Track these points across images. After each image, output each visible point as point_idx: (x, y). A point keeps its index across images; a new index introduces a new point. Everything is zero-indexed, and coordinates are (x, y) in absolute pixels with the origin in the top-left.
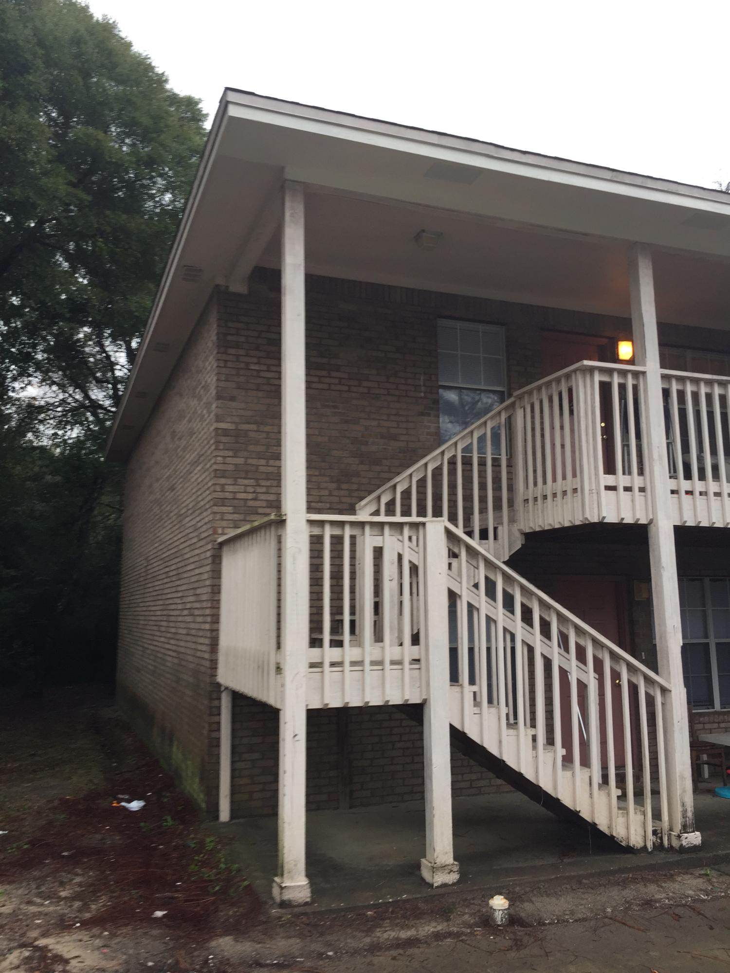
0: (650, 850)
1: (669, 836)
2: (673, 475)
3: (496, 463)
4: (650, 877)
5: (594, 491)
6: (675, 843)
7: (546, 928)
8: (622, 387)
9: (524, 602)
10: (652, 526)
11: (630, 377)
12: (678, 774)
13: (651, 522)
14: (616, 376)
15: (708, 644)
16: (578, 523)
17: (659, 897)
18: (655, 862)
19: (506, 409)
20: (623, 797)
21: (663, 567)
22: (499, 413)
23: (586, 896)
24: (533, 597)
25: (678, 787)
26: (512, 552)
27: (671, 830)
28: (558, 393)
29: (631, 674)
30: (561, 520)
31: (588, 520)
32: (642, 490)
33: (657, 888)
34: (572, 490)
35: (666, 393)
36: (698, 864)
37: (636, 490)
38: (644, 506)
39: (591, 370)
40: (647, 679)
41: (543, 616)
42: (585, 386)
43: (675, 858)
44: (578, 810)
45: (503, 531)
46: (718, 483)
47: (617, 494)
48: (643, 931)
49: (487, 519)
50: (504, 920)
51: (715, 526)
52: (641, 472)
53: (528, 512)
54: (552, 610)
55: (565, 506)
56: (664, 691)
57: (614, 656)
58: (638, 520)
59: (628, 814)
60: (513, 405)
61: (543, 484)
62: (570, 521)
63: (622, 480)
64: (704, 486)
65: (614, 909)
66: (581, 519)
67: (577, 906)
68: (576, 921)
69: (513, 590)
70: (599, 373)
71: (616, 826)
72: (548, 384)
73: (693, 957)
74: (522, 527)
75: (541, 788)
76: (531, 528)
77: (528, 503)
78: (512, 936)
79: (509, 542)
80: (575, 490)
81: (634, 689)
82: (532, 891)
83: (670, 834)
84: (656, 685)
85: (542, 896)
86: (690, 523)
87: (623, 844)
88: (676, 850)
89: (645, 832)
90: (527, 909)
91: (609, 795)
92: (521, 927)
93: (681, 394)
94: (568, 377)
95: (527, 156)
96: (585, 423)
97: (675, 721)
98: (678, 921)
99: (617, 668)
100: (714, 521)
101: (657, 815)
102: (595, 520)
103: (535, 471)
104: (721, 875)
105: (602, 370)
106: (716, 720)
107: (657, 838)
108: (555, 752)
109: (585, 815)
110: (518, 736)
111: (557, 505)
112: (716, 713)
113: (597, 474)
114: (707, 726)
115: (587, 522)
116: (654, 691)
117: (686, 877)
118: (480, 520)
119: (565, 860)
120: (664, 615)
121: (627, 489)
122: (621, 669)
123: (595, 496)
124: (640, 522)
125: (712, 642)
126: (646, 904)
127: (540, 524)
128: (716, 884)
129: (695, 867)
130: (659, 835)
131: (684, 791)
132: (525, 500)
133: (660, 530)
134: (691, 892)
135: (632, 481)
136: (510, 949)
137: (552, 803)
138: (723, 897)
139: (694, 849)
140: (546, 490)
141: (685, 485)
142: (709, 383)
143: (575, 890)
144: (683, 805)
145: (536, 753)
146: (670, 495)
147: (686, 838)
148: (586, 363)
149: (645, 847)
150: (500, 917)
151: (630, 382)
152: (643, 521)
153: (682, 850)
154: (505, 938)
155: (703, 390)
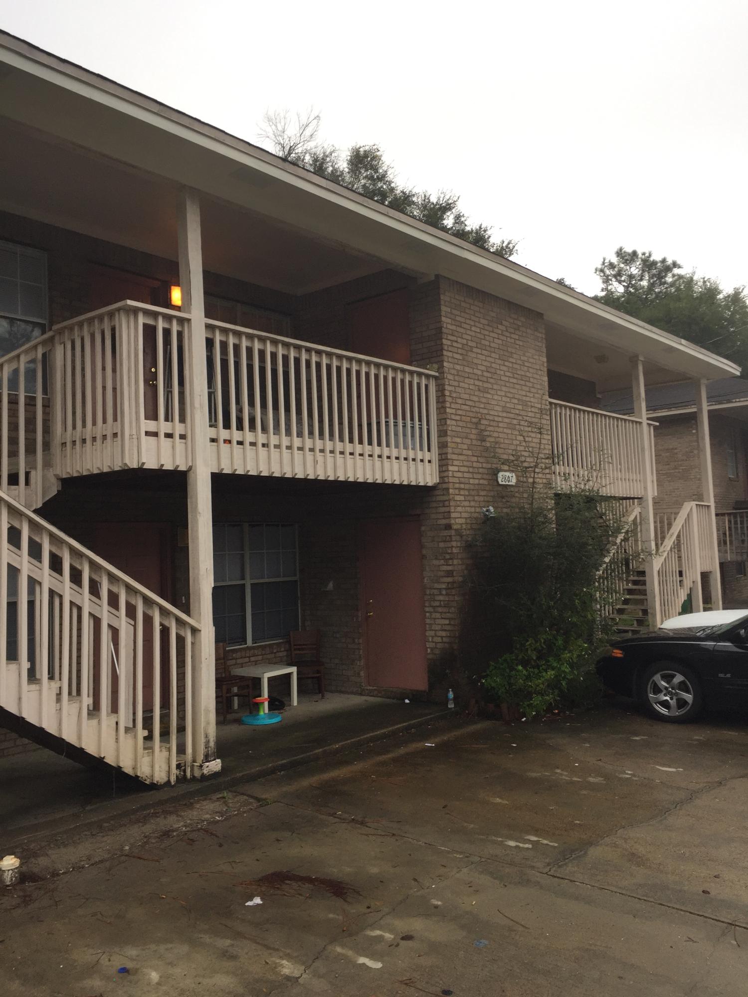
0: (173, 784)
1: (192, 767)
2: (213, 424)
3: (31, 402)
4: (170, 809)
5: (134, 437)
6: (197, 774)
7: (59, 878)
8: (167, 333)
9: (54, 550)
10: (191, 474)
11: (175, 322)
12: (203, 708)
13: (190, 468)
14: (160, 320)
15: (244, 585)
16: (117, 468)
17: (177, 826)
18: (175, 795)
19: (44, 343)
20: (149, 738)
21: (199, 513)
22: (35, 347)
23: (105, 839)
24: (64, 545)
25: (203, 720)
26: (47, 499)
27: (194, 761)
28: (100, 331)
29: (163, 617)
30: (99, 465)
31: (127, 466)
32: (183, 437)
33: (176, 818)
34: (112, 435)
35: (210, 343)
36: (217, 789)
37: (177, 436)
38: (184, 454)
39: (135, 311)
40: (179, 621)
41: (75, 564)
42: (128, 327)
43: (197, 786)
44: (102, 756)
45: (37, 477)
46: (254, 433)
47: (158, 440)
48: (157, 861)
49: (17, 464)
50: (14, 879)
51: (250, 473)
52: (182, 420)
53: (65, 457)
54: (84, 558)
55: (105, 451)
56: (195, 631)
57: (147, 601)
58: (178, 466)
59: (153, 752)
60: (52, 339)
61: (83, 428)
62: (109, 467)
63: (164, 427)
64: (242, 436)
65: (132, 846)
66: (120, 465)
67: (94, 850)
68: (92, 865)
69: (41, 538)
70: (143, 315)
71: (140, 766)
72: (91, 321)
73: (200, 875)
74: (58, 472)
75: (63, 740)
76: (68, 473)
77: (66, 446)
78: (21, 894)
79: (43, 488)
80: (115, 435)
81: (165, 631)
82: (49, 845)
83: (193, 765)
84: (187, 626)
85: (59, 848)
86: (227, 471)
87: (147, 782)
88: (198, 779)
89: (169, 767)
90: (41, 863)
91: (135, 737)
92: (32, 882)
93: (224, 345)
94: (111, 316)
95: (66, 65)
96: (127, 364)
97: (203, 659)
98: (191, 845)
99: (150, 612)
100: (248, 469)
101: (181, 750)
102: (134, 465)
103: (74, 413)
104: (237, 795)
105: (146, 312)
106: (248, 655)
107: (180, 772)
108: (81, 702)
109: (110, 760)
110: (40, 691)
111: (96, 450)
112: (249, 648)
113: (138, 419)
114: (239, 661)
115: (126, 468)
116: (185, 632)
117: (205, 803)
118: (9, 464)
119: (87, 808)
120: (198, 559)
121: (169, 436)
122: (153, 613)
123: (135, 441)
124: (179, 469)
125: (248, 583)
126: (164, 835)
127: (78, 469)
128: (231, 805)
129: (215, 792)
130: (183, 768)
131: (208, 723)
132: (62, 444)
133: (198, 477)
134: (208, 816)
135: (174, 428)
136: (17, 906)
137: (76, 753)
138: (236, 815)
139: (215, 775)
140: (86, 433)
141: (224, 434)
142: (250, 337)
143: (94, 835)
144: (206, 736)
145: (61, 705)
146: (209, 443)
147: (208, 767)
148: (130, 302)
149: (169, 782)
150: (9, 876)
151: (175, 328)
152: (183, 468)
153: (204, 778)
154: (13, 897)
155: (245, 343)
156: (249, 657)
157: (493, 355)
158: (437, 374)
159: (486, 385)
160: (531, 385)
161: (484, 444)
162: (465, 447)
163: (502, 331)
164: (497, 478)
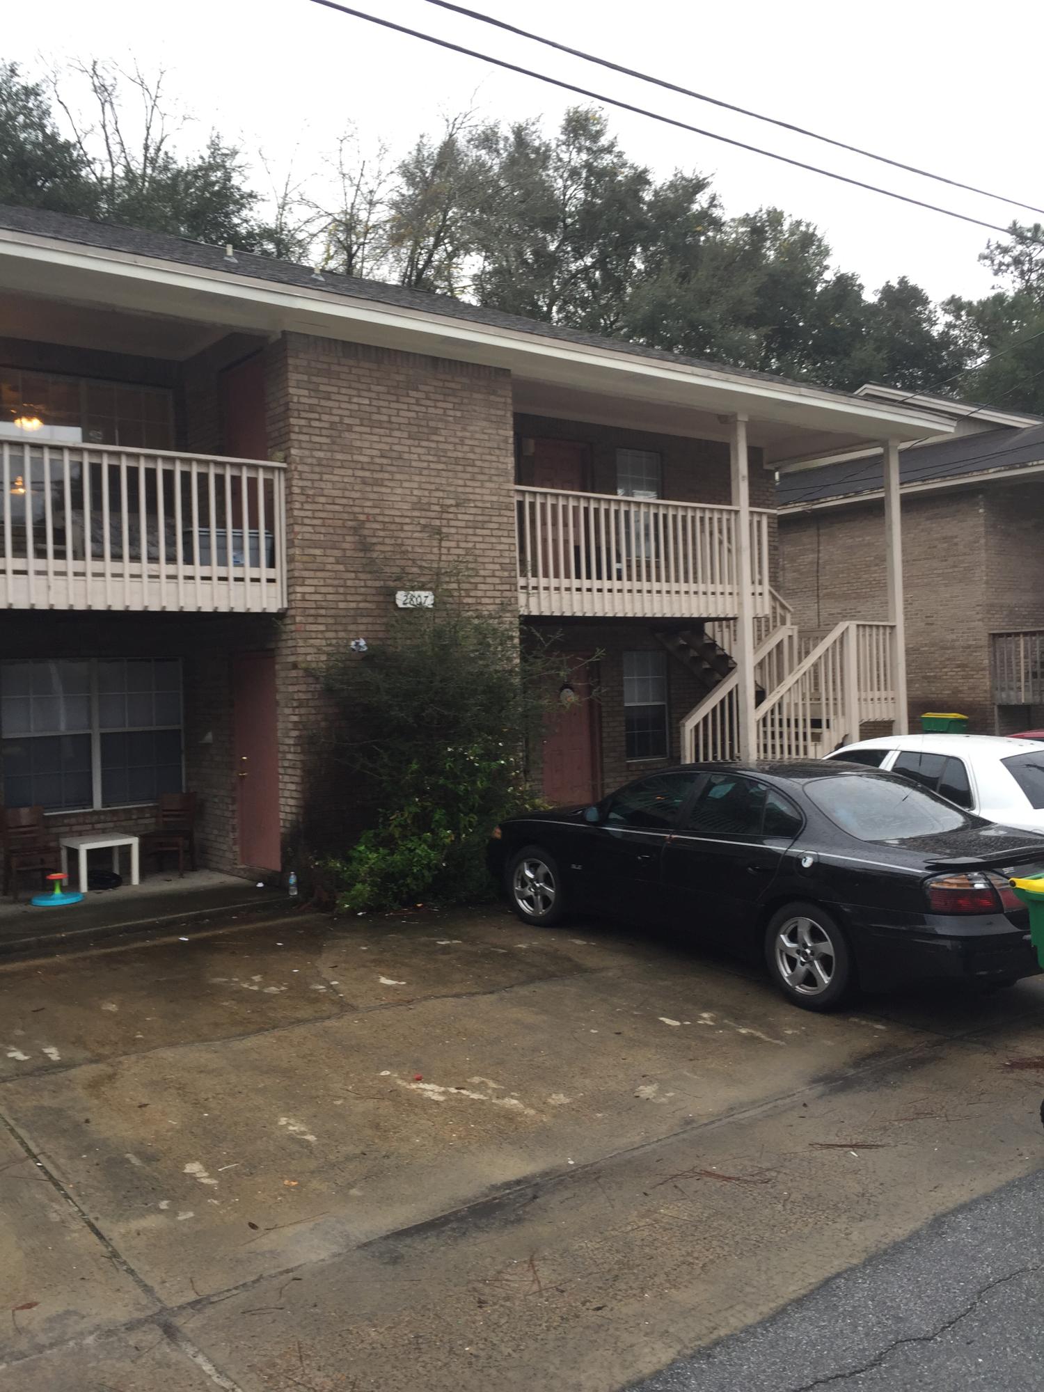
15: (89, 735)
106: (92, 821)
112: (94, 812)
125: (97, 733)
156: (92, 824)
157: (397, 434)
158: (284, 465)
159: (379, 475)
160: (476, 470)
161: (368, 555)
162: (332, 560)
163: (417, 399)
164: (395, 599)
